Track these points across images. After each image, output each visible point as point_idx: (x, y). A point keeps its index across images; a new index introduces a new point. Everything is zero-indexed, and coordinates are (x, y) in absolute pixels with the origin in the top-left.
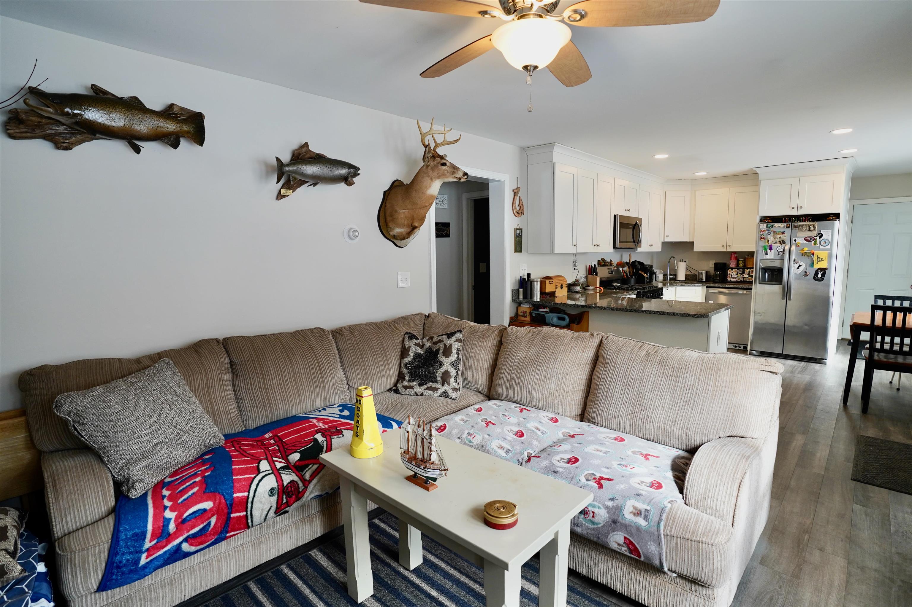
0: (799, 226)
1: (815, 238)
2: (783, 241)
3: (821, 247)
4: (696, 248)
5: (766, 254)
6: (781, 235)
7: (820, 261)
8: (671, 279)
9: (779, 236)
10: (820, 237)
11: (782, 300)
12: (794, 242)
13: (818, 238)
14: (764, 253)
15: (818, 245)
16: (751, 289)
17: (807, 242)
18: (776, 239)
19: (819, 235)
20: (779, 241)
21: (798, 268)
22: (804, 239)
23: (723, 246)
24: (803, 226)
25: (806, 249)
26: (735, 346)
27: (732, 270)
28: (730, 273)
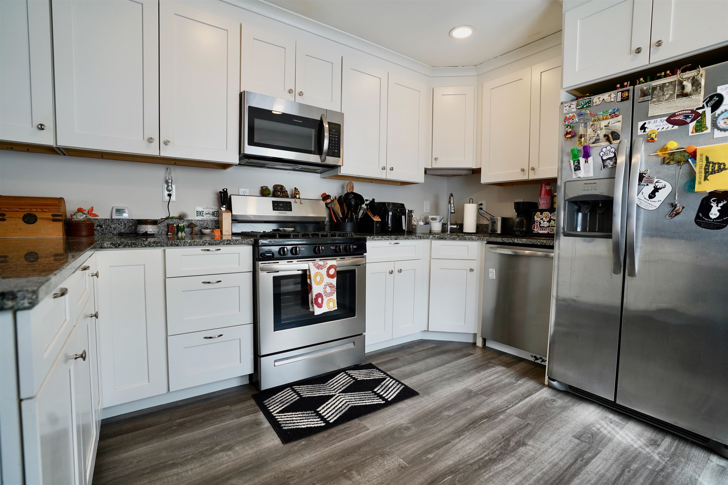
0: (654, 89)
1: (700, 111)
2: (613, 133)
3: (718, 134)
4: (485, 179)
5: (577, 168)
6: (612, 121)
7: (713, 172)
8: (453, 231)
9: (604, 123)
10: (714, 108)
11: (614, 275)
12: (640, 133)
13: (708, 110)
14: (573, 167)
15: (709, 131)
16: (552, 247)
17: (676, 127)
18: (599, 132)
19: (713, 102)
20: (605, 136)
21: (652, 196)
22: (668, 121)
23: (523, 170)
24: (662, 87)
25: (673, 145)
26: (535, 357)
27: (541, 214)
28: (538, 219)
